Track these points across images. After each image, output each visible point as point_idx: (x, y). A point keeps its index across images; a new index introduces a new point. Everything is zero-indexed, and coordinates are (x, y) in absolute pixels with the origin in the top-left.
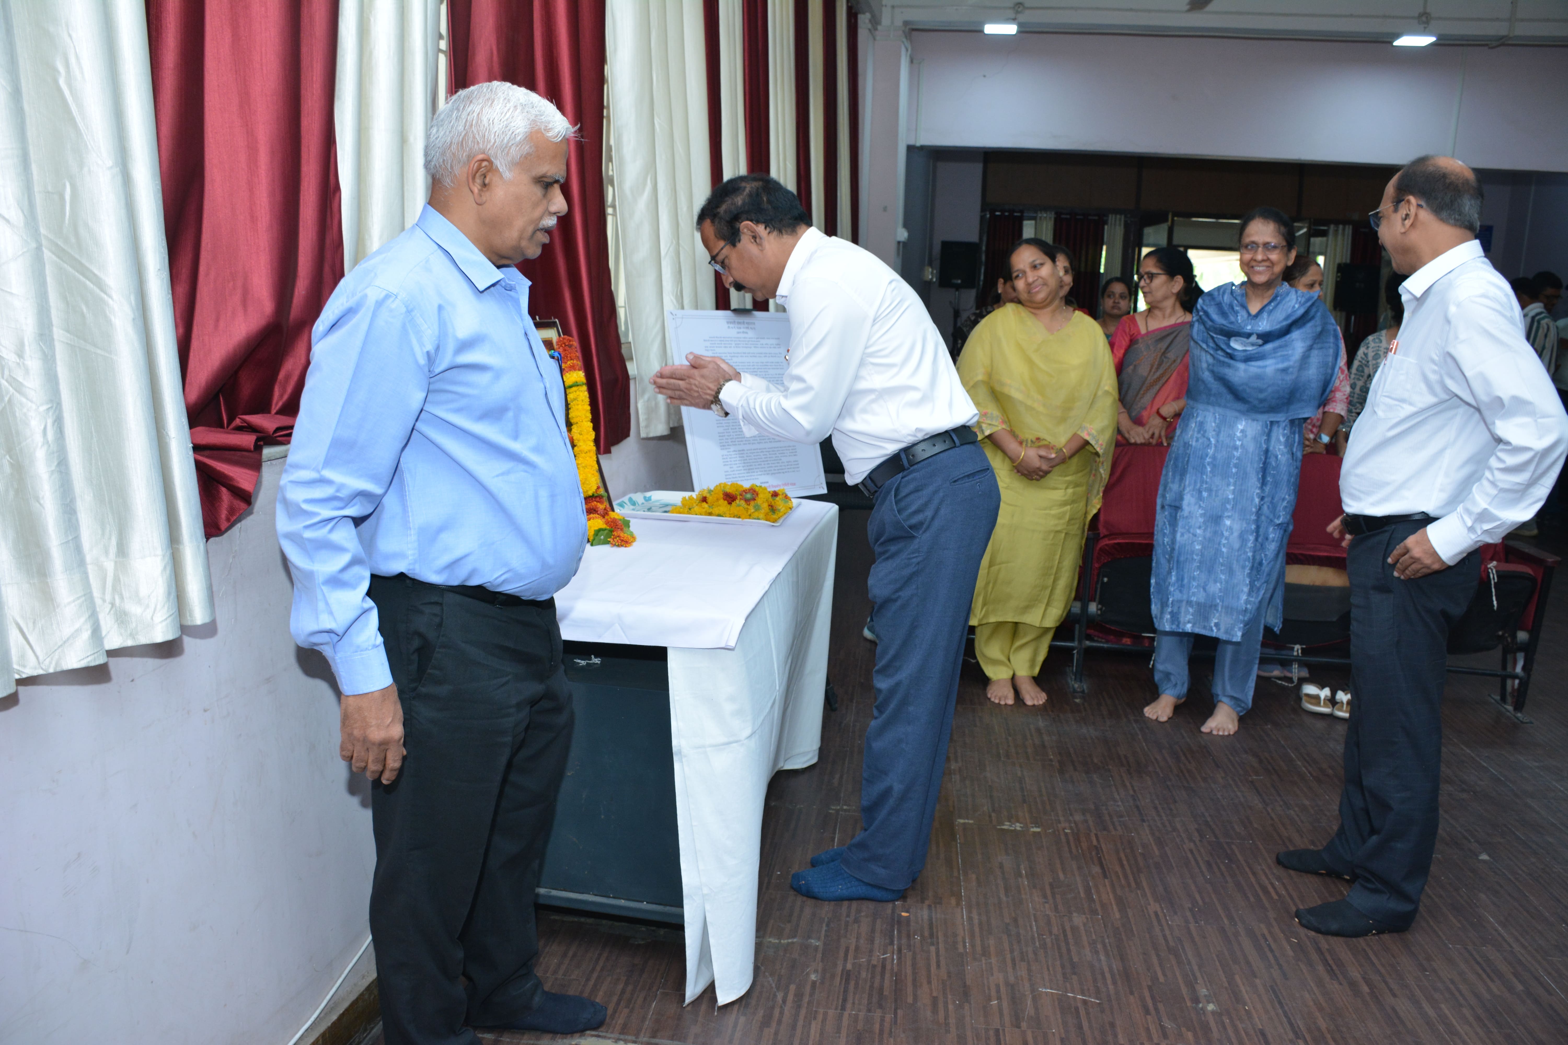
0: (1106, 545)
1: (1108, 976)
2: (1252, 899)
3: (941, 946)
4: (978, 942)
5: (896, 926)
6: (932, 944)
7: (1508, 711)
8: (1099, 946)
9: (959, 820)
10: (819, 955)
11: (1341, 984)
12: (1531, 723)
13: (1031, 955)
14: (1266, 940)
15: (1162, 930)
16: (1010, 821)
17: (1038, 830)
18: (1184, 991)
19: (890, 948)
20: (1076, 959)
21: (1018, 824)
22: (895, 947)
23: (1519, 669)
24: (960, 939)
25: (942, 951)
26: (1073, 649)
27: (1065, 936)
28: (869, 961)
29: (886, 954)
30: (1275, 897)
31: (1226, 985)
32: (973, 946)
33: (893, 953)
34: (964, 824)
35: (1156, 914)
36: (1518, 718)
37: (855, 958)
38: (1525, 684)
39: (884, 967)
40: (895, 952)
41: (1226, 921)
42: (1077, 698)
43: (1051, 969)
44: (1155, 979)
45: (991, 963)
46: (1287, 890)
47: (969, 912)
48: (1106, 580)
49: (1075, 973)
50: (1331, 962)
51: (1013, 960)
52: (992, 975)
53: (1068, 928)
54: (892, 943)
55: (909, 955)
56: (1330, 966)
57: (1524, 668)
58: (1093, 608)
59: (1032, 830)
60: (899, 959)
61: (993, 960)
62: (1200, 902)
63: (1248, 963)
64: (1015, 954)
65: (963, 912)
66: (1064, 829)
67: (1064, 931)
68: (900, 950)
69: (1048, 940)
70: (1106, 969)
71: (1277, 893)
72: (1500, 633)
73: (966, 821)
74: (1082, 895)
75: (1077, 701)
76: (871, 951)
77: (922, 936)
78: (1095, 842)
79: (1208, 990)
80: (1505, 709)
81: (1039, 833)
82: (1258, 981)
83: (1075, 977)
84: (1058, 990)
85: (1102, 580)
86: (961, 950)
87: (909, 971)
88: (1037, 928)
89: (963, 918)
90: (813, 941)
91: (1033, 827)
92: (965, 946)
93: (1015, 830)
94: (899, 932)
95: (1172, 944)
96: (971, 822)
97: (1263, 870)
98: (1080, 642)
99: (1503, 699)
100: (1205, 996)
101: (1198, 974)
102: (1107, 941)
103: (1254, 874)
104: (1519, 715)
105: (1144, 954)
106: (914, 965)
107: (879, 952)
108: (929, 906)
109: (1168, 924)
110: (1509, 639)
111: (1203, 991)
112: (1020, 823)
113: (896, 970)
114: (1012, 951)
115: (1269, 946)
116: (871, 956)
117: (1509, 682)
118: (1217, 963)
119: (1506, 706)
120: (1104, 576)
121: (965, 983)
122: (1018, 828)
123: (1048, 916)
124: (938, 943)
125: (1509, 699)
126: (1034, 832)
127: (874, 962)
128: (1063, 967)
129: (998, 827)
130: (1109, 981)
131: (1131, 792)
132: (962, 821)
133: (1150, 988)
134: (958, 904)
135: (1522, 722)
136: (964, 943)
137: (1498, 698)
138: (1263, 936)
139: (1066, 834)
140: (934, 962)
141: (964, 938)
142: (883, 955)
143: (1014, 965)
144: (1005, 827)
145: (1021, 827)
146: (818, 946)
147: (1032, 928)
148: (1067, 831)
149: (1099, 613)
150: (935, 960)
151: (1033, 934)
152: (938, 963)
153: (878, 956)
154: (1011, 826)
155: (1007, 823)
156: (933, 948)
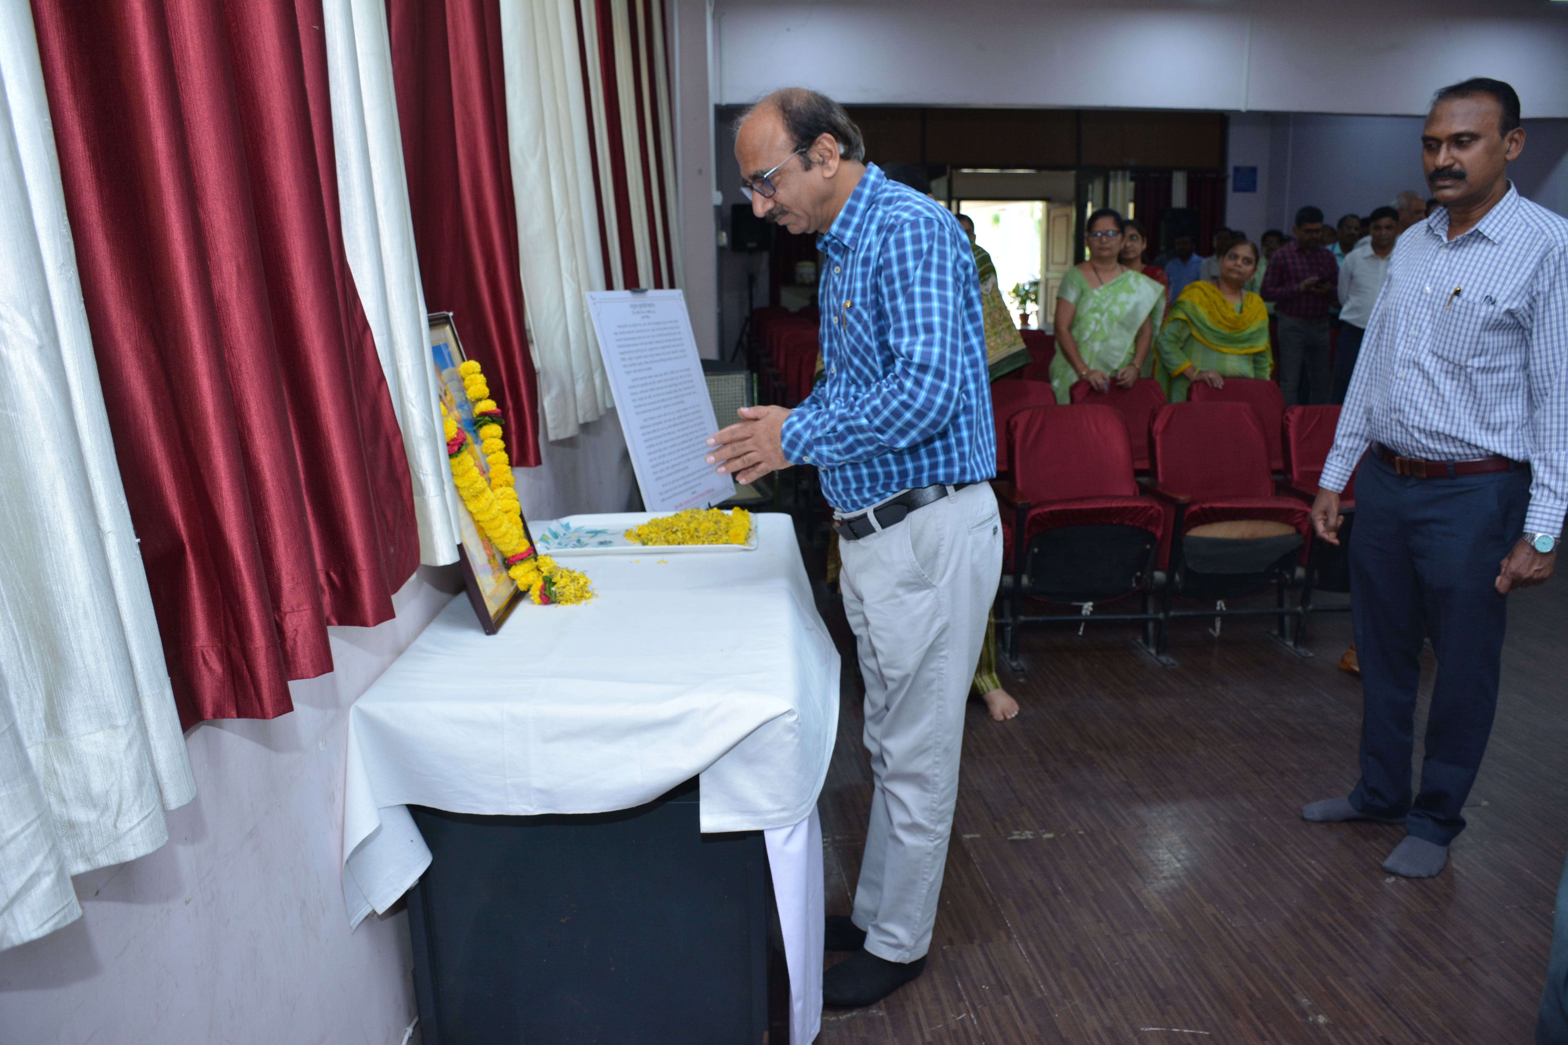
1: (1202, 999)
2: (1299, 884)
3: (1015, 993)
4: (1052, 983)
5: (956, 977)
6: (1005, 993)
8: (1178, 966)
9: (964, 836)
10: (889, 1029)
11: (1430, 969)
13: (1113, 988)
14: (1336, 931)
15: (1231, 935)
16: (1017, 830)
17: (1050, 836)
18: (1286, 1004)
19: (961, 1005)
20: (1161, 986)
21: (1027, 832)
22: (967, 1003)
24: (1031, 982)
25: (1019, 1000)
26: (1007, 625)
27: (1138, 959)
28: (947, 1027)
29: (962, 1014)
30: (1320, 878)
31: (1323, 990)
32: (1049, 988)
33: (968, 1011)
34: (972, 839)
37: (930, 1025)
39: (966, 1031)
40: (970, 1009)
41: (1287, 915)
42: (1019, 678)
43: (1142, 1002)
44: (1251, 996)
45: (1076, 1006)
46: (1327, 869)
47: (1026, 947)
48: (1036, 550)
49: (1168, 1003)
50: (1409, 945)
51: (1099, 999)
52: (1085, 1021)
53: (1135, 948)
54: (960, 998)
55: (986, 1010)
56: (1411, 950)
58: (1025, 580)
59: (1044, 836)
60: (978, 1017)
61: (1078, 1001)
62: (1251, 896)
63: (1331, 959)
64: (1097, 989)
65: (1018, 946)
66: (1077, 831)
67: (1134, 953)
68: (974, 1007)
69: (1123, 967)
70: (1198, 993)
71: (1319, 873)
73: (972, 836)
74: (1133, 907)
75: (1022, 680)
76: (943, 1013)
77: (989, 984)
78: (1115, 843)
79: (1308, 998)
81: (1053, 838)
82: (1351, 979)
83: (1170, 1007)
84: (1161, 1027)
85: (1033, 551)
86: (1039, 995)
87: (995, 1030)
88: (1105, 954)
89: (1022, 955)
90: (874, 1011)
91: (1044, 833)
92: (1040, 990)
93: (1027, 840)
94: (964, 985)
95: (1247, 950)
96: (978, 836)
97: (1293, 849)
98: (1014, 617)
100: (1310, 1006)
101: (1291, 983)
102: (1181, 957)
103: (1286, 854)
105: (1226, 966)
106: (997, 1022)
107: (953, 1013)
108: (981, 946)
109: (1232, 927)
111: (1305, 1002)
112: (1030, 830)
113: (980, 1032)
114: (1092, 987)
115: (1341, 935)
116: (945, 1019)
118: (1304, 966)
120: (1035, 547)
121: (1061, 1035)
122: (1030, 837)
123: (1108, 937)
124: (1010, 991)
126: (1047, 839)
127: (953, 1027)
128: (1153, 998)
129: (1009, 838)
130: (1208, 1007)
131: (1123, 778)
132: (968, 836)
133: (1251, 1006)
134: (1010, 938)
136: (1038, 986)
138: (1330, 925)
139: (1081, 836)
140: (1016, 1014)
141: (1034, 979)
142: (959, 1016)
143: (1102, 1003)
144: (1015, 837)
145: (1031, 835)
146: (882, 1016)
147: (1099, 955)
148: (1081, 832)
149: (1031, 585)
150: (1017, 1013)
151: (1104, 964)
152: (1021, 1015)
153: (954, 1018)
154: (1021, 835)
155: (1016, 832)
156: (1007, 998)
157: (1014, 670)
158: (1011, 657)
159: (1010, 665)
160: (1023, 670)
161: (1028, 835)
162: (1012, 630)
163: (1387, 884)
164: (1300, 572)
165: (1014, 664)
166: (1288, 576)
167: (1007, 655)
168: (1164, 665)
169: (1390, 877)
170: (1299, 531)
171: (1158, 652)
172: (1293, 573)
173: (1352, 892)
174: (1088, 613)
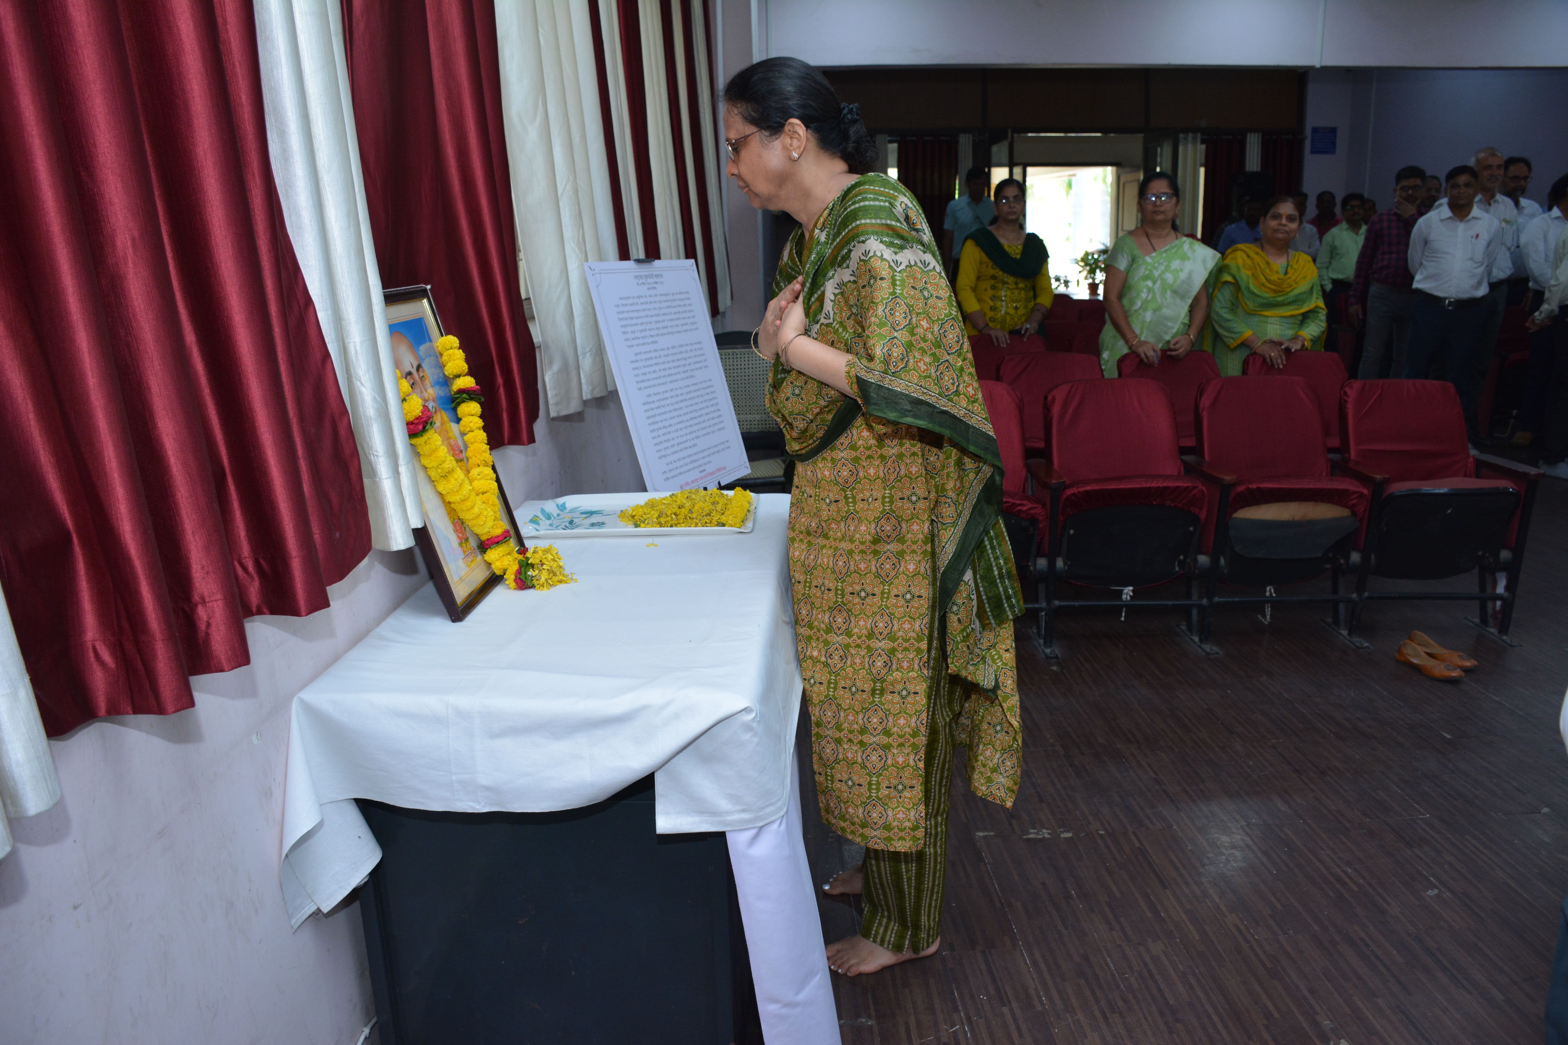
0: (1074, 494)
1: (1215, 1018)
2: (1331, 894)
3: (1015, 1005)
4: (1055, 995)
5: (954, 986)
6: (1004, 1005)
7: (1492, 634)
8: (1192, 981)
9: (977, 834)
10: (877, 1039)
12: (1522, 646)
13: (1121, 1004)
14: (1367, 945)
15: (1252, 948)
16: (1035, 828)
17: (1069, 835)
18: (1306, 1026)
19: (956, 1016)
20: (1172, 1001)
21: (1044, 831)
22: (962, 1014)
23: (1500, 589)
24: (1032, 993)
25: (1018, 1012)
26: (1042, 609)
27: (1149, 971)
28: (938, 1039)
29: (955, 1026)
30: (1356, 889)
31: (1348, 1012)
32: (1051, 1000)
33: (963, 1023)
34: (984, 837)
35: (1236, 926)
36: (1504, 641)
37: (921, 1037)
38: (1508, 605)
40: (965, 1021)
41: (1316, 928)
42: (1052, 665)
43: (1149, 1018)
44: (1268, 1016)
45: (1079, 1021)
46: (1364, 878)
47: (1031, 955)
48: (1072, 532)
49: (1178, 1020)
51: (1103, 1014)
52: (1086, 1037)
53: (1147, 959)
54: (956, 1010)
55: (982, 1022)
57: (1507, 588)
58: (1060, 563)
59: (1062, 836)
60: (972, 1030)
61: (1080, 1016)
62: (1279, 906)
63: (1360, 978)
64: (1103, 1003)
65: (1023, 954)
66: (1097, 830)
67: (1146, 965)
68: (969, 1018)
69: (1132, 980)
70: (1211, 1011)
71: (1355, 882)
72: (1480, 553)
73: (986, 833)
74: (1149, 914)
75: (1054, 668)
76: (936, 1024)
77: (988, 994)
78: (1137, 844)
79: (1331, 1021)
80: (1488, 632)
81: (1071, 838)
82: (1380, 1001)
85: (1069, 533)
86: (1039, 1008)
88: (1114, 966)
89: (1026, 963)
90: (863, 1020)
91: (1062, 832)
92: (1041, 1002)
93: (1044, 839)
94: (960, 994)
95: (1269, 965)
96: (992, 834)
97: (1328, 855)
98: (1049, 602)
99: (1484, 621)
101: (1313, 1002)
102: (1197, 971)
103: (1321, 861)
104: (1505, 638)
105: (1244, 982)
106: (992, 1036)
107: (945, 1025)
108: (983, 952)
109: (1255, 939)
110: (1491, 560)
111: (1326, 1023)
112: (1047, 829)
114: (1097, 1001)
115: (1373, 952)
116: (937, 1031)
117: (1490, 604)
118: (1329, 985)
119: (1488, 629)
120: (1070, 528)
122: (1047, 836)
123: (1120, 946)
124: (1009, 1001)
125: (1491, 621)
126: (1065, 838)
127: (944, 1039)
128: (1162, 1014)
129: (1024, 837)
130: (1220, 1026)
131: (1152, 774)
132: (981, 834)
133: (1267, 1027)
134: (1014, 945)
135: (1511, 646)
136: (1040, 997)
137: (1477, 620)
138: (1362, 940)
139: (1101, 836)
140: (1012, 1027)
141: (1036, 990)
142: (952, 1028)
143: (1106, 1018)
144: (1031, 836)
145: (1049, 834)
146: (871, 1026)
147: (1107, 965)
148: (1101, 832)
149: (1066, 568)
150: (1014, 1026)
151: (1113, 975)
152: (1018, 1029)
153: (947, 1030)
154: (1037, 833)
155: (1032, 831)
156: (1005, 1010)
157: (1048, 657)
158: (1045, 644)
159: (1043, 652)
160: (1057, 657)
161: (1045, 833)
162: (1046, 614)
163: (1429, 896)
164: (1355, 557)
165: (1048, 651)
166: (1342, 561)
167: (1042, 641)
168: (1208, 653)
169: (1432, 890)
170: (1354, 513)
171: (1201, 640)
172: (1347, 558)
173: (1389, 904)
174: (1129, 598)
